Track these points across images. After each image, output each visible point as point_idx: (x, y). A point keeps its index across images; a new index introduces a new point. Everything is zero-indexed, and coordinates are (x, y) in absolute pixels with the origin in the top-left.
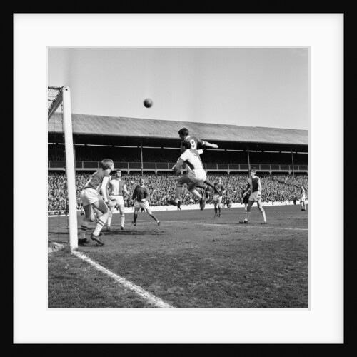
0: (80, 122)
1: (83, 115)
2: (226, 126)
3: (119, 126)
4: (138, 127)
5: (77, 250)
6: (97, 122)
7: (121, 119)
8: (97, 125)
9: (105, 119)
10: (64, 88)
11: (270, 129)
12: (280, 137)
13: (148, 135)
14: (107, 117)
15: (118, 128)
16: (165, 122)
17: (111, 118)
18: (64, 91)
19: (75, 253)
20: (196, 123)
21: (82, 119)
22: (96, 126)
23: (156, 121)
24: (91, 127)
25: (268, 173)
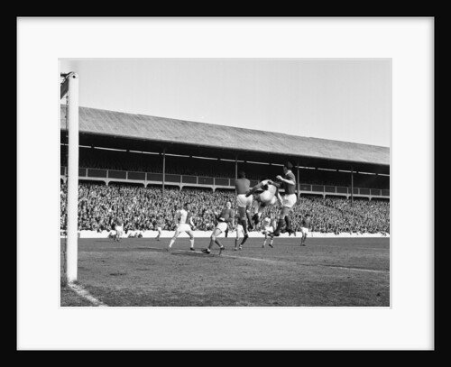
0: (88, 118)
1: (91, 109)
2: (272, 133)
3: (136, 126)
4: (162, 128)
5: (76, 282)
6: (109, 120)
7: (140, 117)
8: (109, 122)
9: (118, 116)
10: (71, 75)
11: (327, 141)
12: (339, 152)
13: (174, 140)
14: (122, 114)
15: (136, 129)
16: (196, 124)
17: (128, 116)
18: (71, 79)
19: (71, 286)
20: (235, 128)
21: (89, 114)
22: (107, 123)
23: (184, 123)
24: (101, 124)
25: (321, 196)
